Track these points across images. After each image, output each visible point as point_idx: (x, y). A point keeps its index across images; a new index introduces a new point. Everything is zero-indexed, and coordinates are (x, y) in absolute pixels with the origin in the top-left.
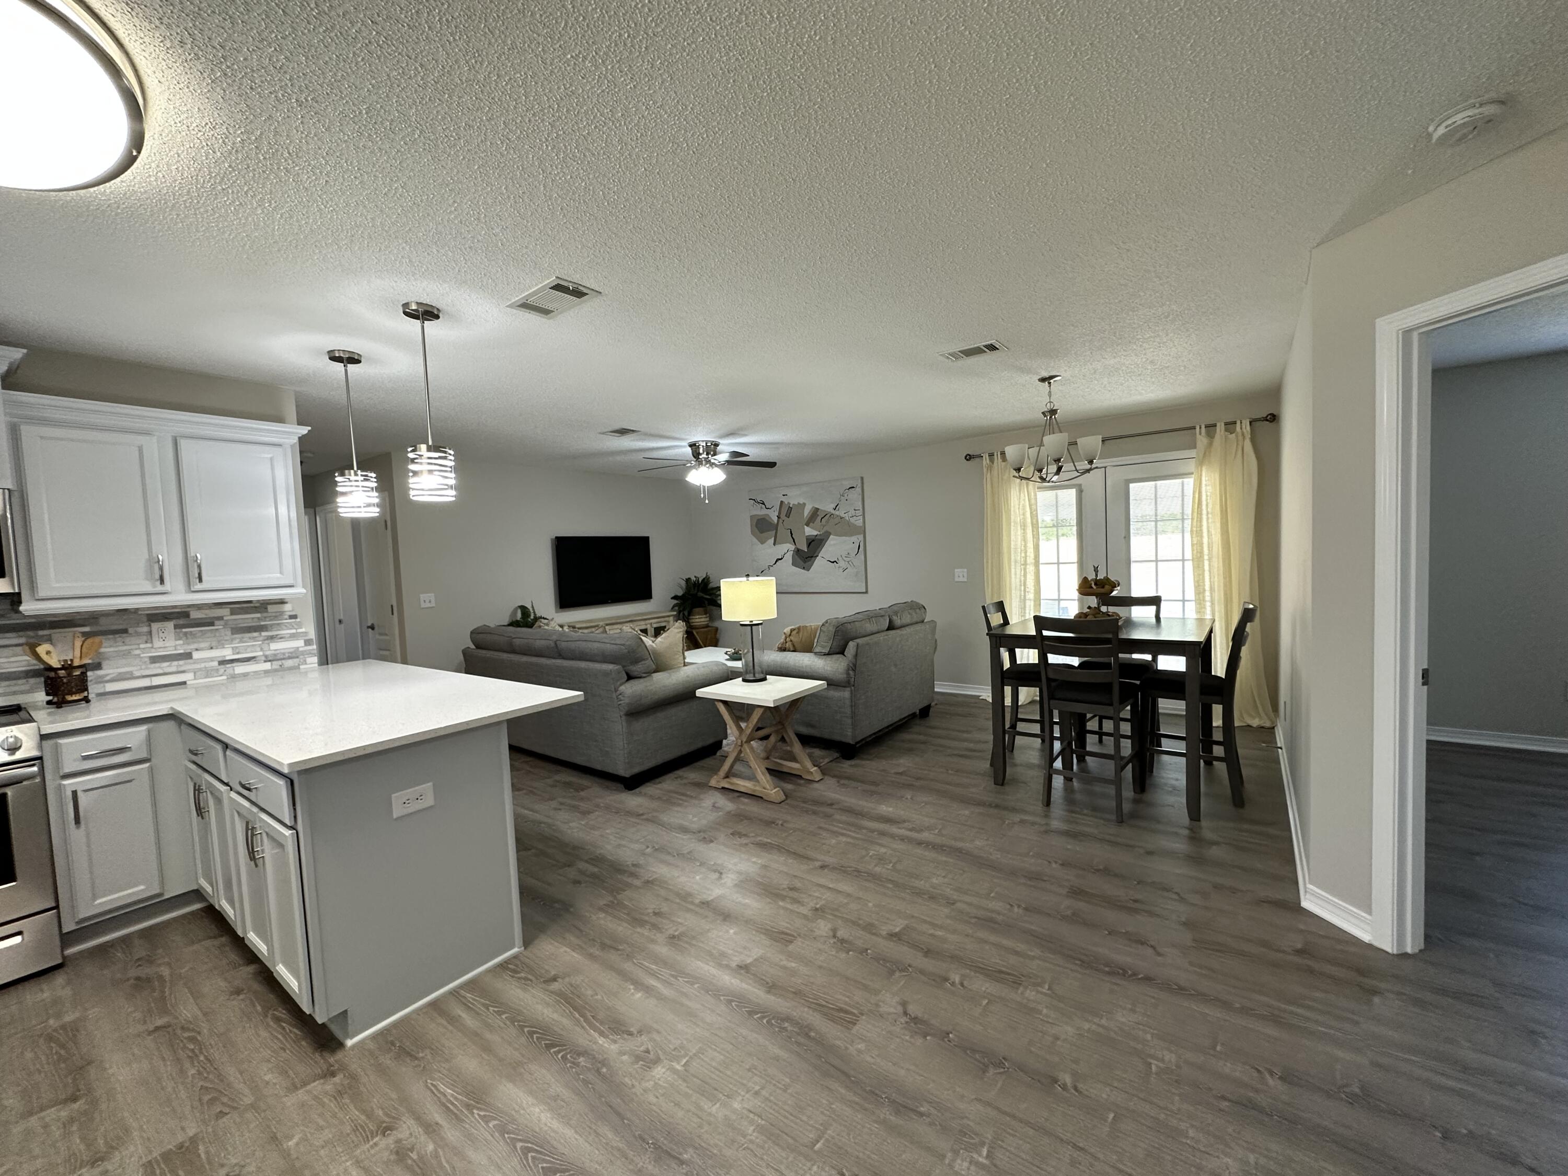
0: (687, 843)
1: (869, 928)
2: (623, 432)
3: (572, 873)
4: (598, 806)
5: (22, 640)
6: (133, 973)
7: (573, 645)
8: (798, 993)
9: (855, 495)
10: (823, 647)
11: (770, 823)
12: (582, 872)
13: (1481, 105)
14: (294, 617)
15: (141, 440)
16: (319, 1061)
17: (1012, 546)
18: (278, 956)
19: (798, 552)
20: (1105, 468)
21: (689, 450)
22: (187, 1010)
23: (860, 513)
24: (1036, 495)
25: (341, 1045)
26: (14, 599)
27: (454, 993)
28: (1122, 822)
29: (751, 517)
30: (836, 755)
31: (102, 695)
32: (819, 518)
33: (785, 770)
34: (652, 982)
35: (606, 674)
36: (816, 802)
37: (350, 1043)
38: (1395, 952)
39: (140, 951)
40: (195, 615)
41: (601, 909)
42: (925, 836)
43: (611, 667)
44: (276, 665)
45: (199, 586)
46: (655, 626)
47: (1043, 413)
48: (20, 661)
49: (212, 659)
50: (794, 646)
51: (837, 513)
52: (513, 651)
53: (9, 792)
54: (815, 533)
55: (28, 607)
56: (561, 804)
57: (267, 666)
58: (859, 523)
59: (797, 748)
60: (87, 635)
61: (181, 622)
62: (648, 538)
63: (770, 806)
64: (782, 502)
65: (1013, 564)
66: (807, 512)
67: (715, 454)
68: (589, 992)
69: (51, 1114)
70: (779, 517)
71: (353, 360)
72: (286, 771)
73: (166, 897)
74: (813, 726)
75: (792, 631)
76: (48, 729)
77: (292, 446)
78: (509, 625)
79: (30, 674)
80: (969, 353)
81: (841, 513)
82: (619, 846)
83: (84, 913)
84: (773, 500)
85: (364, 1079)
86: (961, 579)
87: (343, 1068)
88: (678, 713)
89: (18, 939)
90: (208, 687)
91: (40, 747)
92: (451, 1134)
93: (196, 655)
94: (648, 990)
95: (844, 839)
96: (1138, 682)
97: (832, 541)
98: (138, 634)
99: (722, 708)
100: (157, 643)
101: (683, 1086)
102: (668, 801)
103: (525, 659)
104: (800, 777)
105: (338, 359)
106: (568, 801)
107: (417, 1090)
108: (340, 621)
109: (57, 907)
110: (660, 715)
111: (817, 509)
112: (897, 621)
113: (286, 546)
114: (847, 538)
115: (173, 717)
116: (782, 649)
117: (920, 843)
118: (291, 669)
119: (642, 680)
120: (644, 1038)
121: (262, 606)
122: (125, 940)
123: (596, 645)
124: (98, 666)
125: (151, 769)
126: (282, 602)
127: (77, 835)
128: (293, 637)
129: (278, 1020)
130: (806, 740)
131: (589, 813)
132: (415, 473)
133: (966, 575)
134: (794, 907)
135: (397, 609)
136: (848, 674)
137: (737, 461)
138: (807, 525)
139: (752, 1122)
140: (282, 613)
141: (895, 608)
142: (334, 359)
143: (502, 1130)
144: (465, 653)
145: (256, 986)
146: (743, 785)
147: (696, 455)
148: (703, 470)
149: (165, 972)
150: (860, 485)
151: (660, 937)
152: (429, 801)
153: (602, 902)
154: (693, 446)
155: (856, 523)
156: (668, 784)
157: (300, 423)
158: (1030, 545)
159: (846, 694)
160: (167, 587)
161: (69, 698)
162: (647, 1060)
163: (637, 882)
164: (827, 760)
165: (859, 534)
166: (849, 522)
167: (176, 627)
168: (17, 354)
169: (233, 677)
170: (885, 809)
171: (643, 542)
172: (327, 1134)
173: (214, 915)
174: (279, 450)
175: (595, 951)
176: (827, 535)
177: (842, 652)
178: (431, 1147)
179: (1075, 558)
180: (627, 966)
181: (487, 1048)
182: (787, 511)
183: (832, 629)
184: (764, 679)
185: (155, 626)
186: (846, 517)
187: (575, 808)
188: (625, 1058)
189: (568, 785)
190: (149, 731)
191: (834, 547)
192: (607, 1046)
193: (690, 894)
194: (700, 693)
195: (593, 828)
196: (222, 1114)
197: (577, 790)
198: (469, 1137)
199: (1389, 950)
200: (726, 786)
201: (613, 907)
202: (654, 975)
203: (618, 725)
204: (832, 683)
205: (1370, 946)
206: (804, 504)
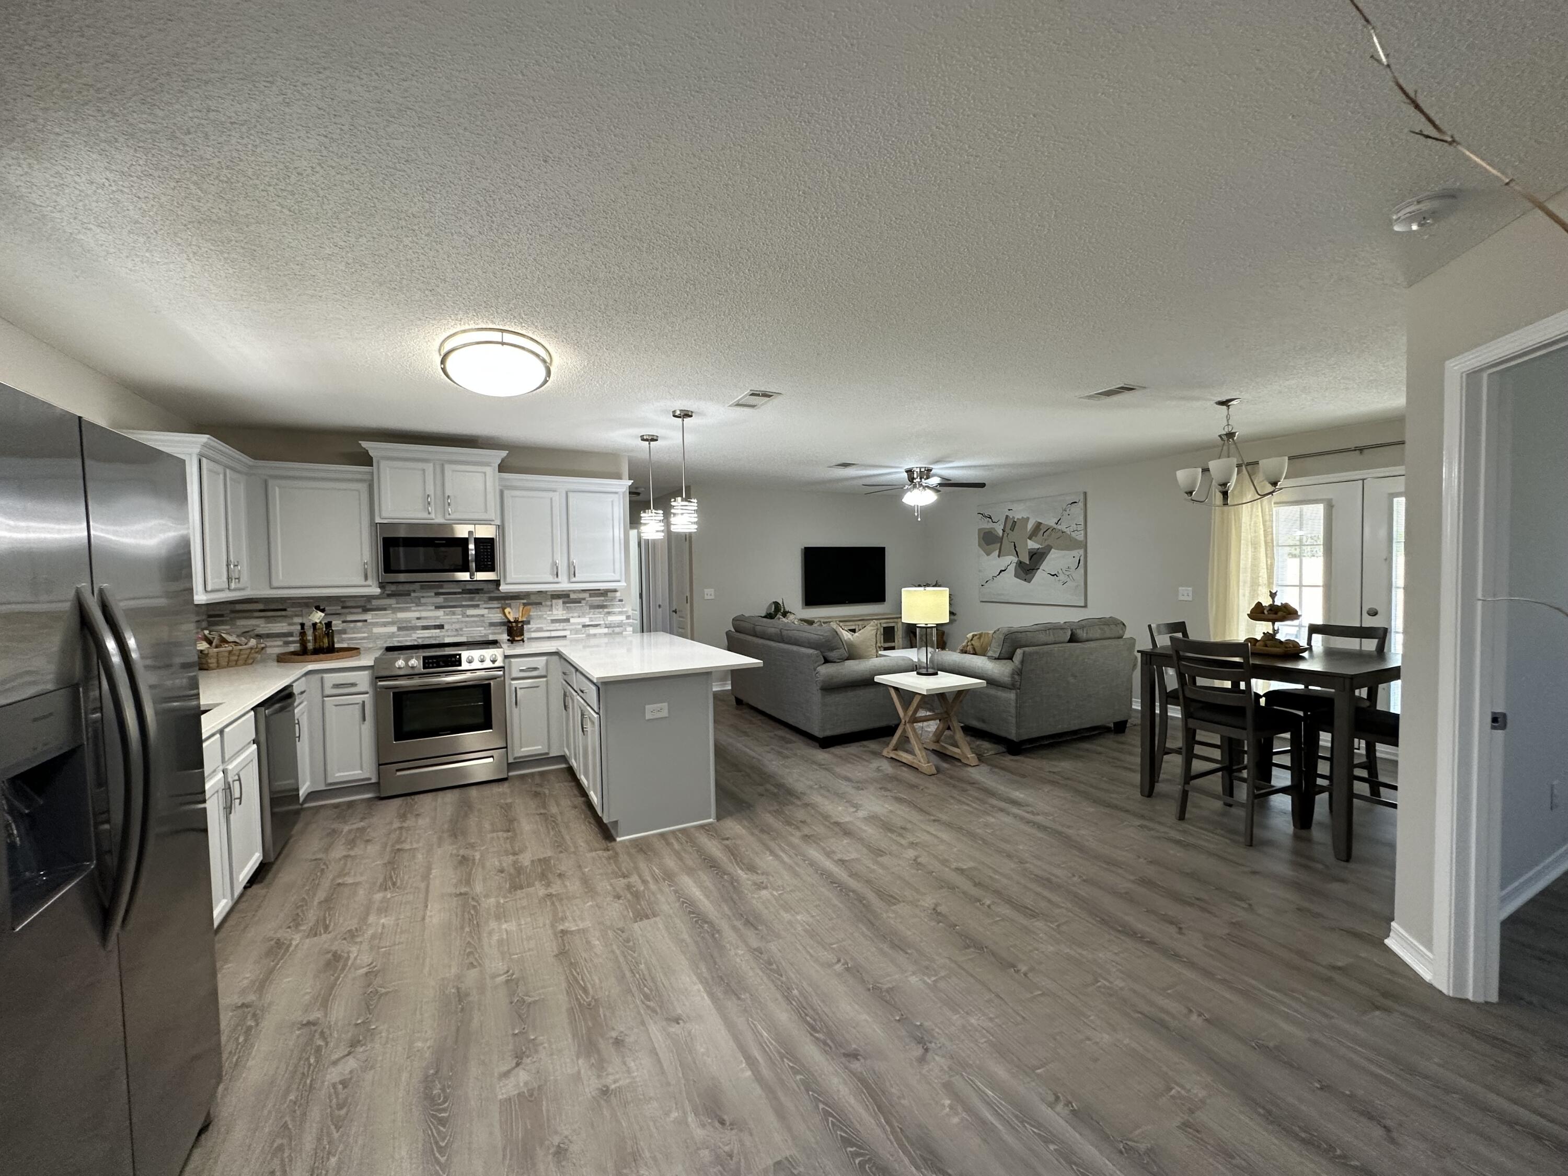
0: (844, 787)
1: (944, 862)
2: (845, 465)
3: (760, 789)
4: (796, 755)
5: (499, 605)
6: (534, 789)
7: (790, 633)
8: (868, 882)
9: (1077, 510)
10: (995, 652)
11: (913, 787)
12: (767, 790)
13: (1419, 202)
14: (621, 601)
15: (551, 494)
16: (604, 844)
17: (1241, 566)
18: (591, 787)
19: (1020, 564)
20: (1363, 480)
21: (906, 475)
22: (554, 810)
23: (1083, 526)
24: (1271, 510)
25: (615, 840)
26: (497, 583)
27: (673, 832)
28: (1251, 845)
29: (979, 530)
30: (1004, 750)
31: (530, 639)
32: (1042, 532)
33: (948, 753)
34: (782, 854)
35: (809, 656)
36: (961, 780)
37: (618, 839)
38: (1451, 994)
39: (538, 780)
40: (572, 596)
41: (770, 812)
42: (1039, 819)
43: (811, 651)
44: (611, 630)
45: (574, 579)
46: (885, 625)
47: (1220, 436)
48: (497, 617)
49: (579, 624)
50: (974, 649)
51: (1059, 527)
52: (756, 635)
53: (492, 682)
54: (1036, 546)
55: (503, 588)
56: (773, 749)
57: (606, 630)
58: (1080, 536)
59: (959, 736)
60: (525, 605)
61: (566, 600)
62: (883, 549)
63: (922, 776)
64: (1007, 516)
65: (1241, 584)
66: (1030, 526)
67: (928, 478)
68: (744, 849)
69: (500, 834)
70: (1004, 531)
71: (654, 439)
72: (595, 681)
73: (551, 755)
74: (984, 721)
75: (974, 636)
76: (509, 652)
77: (624, 493)
78: (765, 617)
79: (502, 624)
80: (1109, 393)
81: (1062, 527)
82: (798, 781)
83: (517, 755)
84: (1000, 514)
85: (621, 856)
86: (1186, 598)
87: (613, 849)
88: (864, 694)
89: (491, 760)
90: (577, 640)
91: (504, 662)
92: (653, 887)
93: (572, 620)
94: (776, 856)
95: (966, 807)
96: (1301, 713)
97: (1054, 555)
98: (547, 606)
99: (893, 693)
100: (555, 612)
101: (774, 902)
102: (845, 759)
103: (761, 641)
104: (959, 760)
105: (647, 440)
106: (777, 748)
107: (642, 865)
108: (660, 606)
109: (506, 747)
110: (851, 694)
111: (1040, 523)
112: (1082, 634)
113: (617, 556)
114: (1067, 552)
115: (557, 654)
116: (964, 651)
117: (1028, 822)
118: (618, 633)
119: (835, 665)
120: (764, 877)
121: (604, 593)
122: (532, 774)
123: (805, 634)
124: (528, 623)
125: (547, 681)
126: (615, 591)
127: (516, 711)
128: (621, 613)
129: (590, 823)
130: (969, 730)
131: (788, 757)
132: (674, 514)
133: (1190, 594)
134: (898, 839)
135: (690, 600)
136: (1013, 677)
137: (947, 483)
138: (1030, 538)
139: (802, 925)
140: (615, 597)
141: (1083, 623)
142: (643, 440)
143: (676, 892)
144: (728, 634)
145: (583, 807)
146: (905, 757)
147: (911, 479)
148: (916, 492)
149: (547, 792)
150: (1082, 500)
151: (798, 834)
152: (665, 713)
153: (771, 808)
154: (910, 472)
155: (1077, 538)
156: (853, 749)
157: (630, 479)
158: (1263, 565)
159: (1012, 695)
160: (560, 579)
161: (517, 639)
162: (760, 886)
163: (799, 803)
164: (992, 752)
165: (1079, 548)
166: (1070, 536)
167: (564, 603)
168: (504, 453)
169: (589, 636)
170: (1018, 795)
171: (879, 553)
172: (601, 871)
173: (570, 771)
174: (617, 496)
175: (756, 832)
176: (1049, 548)
177: (1011, 658)
178: (642, 888)
179: (1320, 581)
180: (772, 844)
181: (681, 859)
182: (1012, 525)
183: (1002, 637)
184: (936, 674)
185: (554, 601)
186: (1068, 531)
187: (779, 753)
188: (749, 882)
189: (783, 738)
190: (547, 661)
191: (1055, 560)
192: (742, 874)
193: (830, 816)
194: (878, 679)
195: (787, 767)
196: (561, 852)
197: (787, 743)
198: (660, 889)
199: (1445, 991)
200: (894, 756)
201: (777, 813)
202: (784, 851)
203: (816, 696)
204: (992, 682)
205: (1430, 986)
206: (1028, 519)
